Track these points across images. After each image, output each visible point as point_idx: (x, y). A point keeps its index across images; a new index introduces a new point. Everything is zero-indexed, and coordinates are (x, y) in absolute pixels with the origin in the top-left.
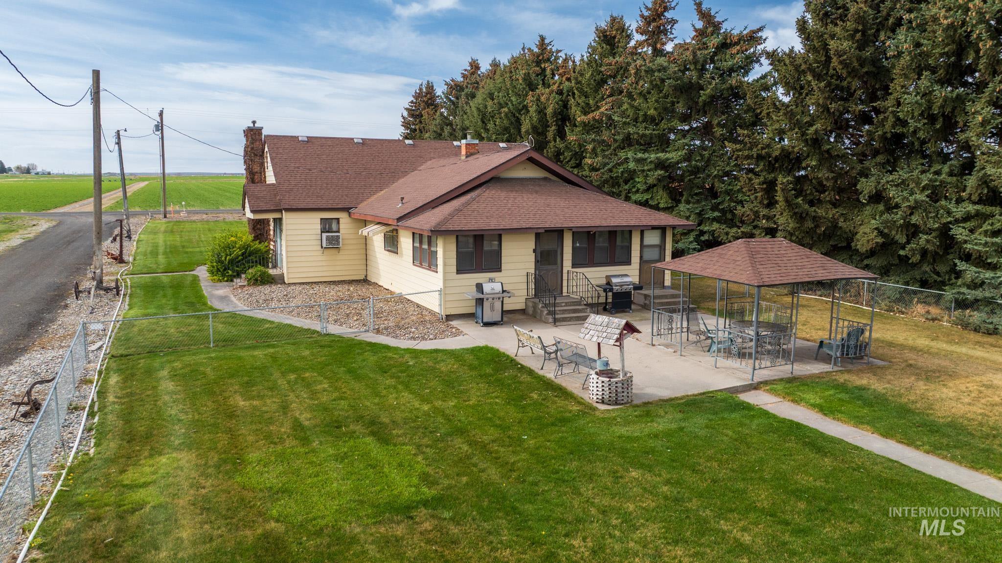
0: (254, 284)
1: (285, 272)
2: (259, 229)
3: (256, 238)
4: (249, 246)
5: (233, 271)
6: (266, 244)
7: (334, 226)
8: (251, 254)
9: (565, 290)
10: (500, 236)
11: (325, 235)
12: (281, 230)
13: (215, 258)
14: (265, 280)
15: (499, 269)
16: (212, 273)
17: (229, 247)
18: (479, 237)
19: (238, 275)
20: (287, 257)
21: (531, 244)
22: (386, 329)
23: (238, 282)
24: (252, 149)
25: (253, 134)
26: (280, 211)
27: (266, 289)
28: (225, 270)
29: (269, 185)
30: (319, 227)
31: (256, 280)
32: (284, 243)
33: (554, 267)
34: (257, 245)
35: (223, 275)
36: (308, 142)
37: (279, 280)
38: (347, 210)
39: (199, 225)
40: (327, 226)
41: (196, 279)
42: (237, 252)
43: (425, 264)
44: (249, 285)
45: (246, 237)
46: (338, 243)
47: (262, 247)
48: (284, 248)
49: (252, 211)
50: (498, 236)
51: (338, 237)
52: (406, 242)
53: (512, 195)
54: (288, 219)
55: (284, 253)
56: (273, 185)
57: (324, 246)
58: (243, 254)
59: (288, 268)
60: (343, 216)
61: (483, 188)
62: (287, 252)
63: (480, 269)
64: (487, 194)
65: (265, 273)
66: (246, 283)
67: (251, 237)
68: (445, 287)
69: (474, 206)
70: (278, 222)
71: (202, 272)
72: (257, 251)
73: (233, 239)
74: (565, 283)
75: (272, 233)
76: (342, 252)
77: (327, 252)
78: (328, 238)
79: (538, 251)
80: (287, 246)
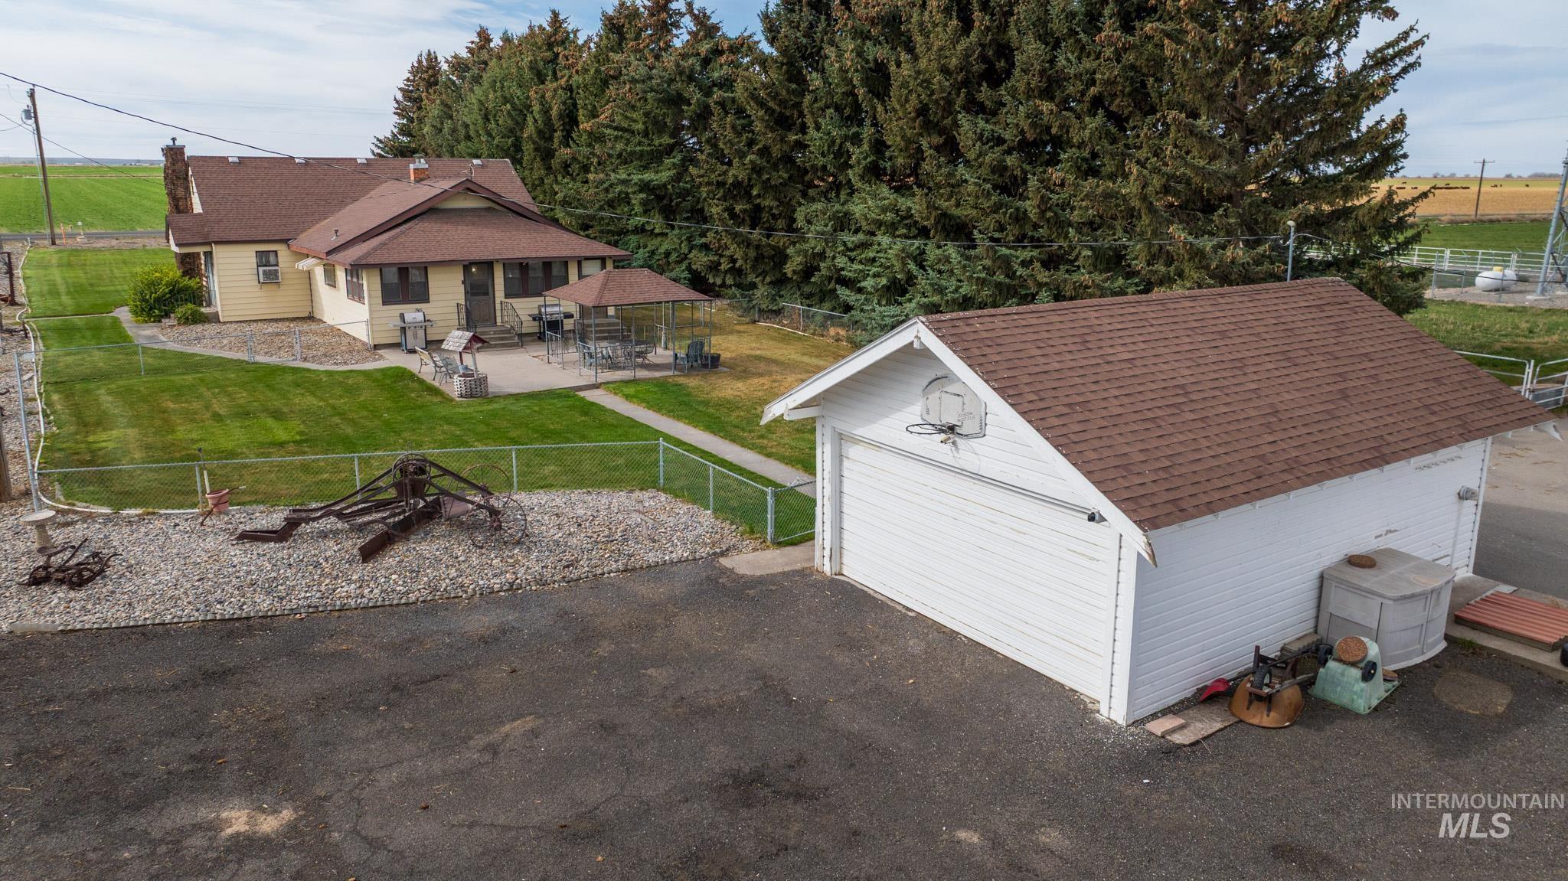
0: (185, 323)
1: (219, 309)
2: (189, 265)
3: (185, 274)
4: (177, 282)
5: (160, 310)
6: (197, 280)
7: (272, 259)
8: (180, 291)
9: (499, 320)
10: (426, 268)
11: (261, 269)
12: (212, 265)
13: (138, 297)
14: (197, 319)
15: (427, 300)
16: (135, 313)
17: (153, 284)
18: (403, 270)
19: (167, 315)
20: (220, 294)
21: (459, 276)
22: (313, 357)
23: (166, 322)
24: (174, 171)
25: (174, 153)
26: (209, 244)
27: (199, 328)
28: (150, 309)
29: (197, 215)
30: (254, 260)
31: (187, 319)
32: (215, 278)
33: (486, 297)
34: (186, 281)
35: (149, 315)
36: (240, 163)
37: (214, 319)
38: (285, 241)
39: (108, 256)
40: (263, 259)
41: (116, 322)
42: (163, 289)
43: (356, 298)
44: (179, 324)
45: (174, 272)
46: (277, 278)
47: (193, 283)
48: (216, 284)
49: (177, 245)
50: (424, 268)
51: (276, 271)
52: (341, 276)
53: (446, 227)
54: (219, 252)
55: (217, 289)
56: (200, 214)
57: (262, 280)
58: (170, 292)
59: (222, 305)
60: (281, 249)
61: (416, 221)
62: (220, 288)
63: (406, 300)
64: (416, 226)
65: (196, 311)
66: (176, 322)
67: (179, 273)
68: (371, 318)
69: (401, 240)
70: (209, 255)
71: (124, 314)
72: (187, 288)
73: (157, 275)
74: (498, 314)
75: (203, 267)
76: (282, 288)
77: (265, 287)
78: (265, 272)
79: (468, 282)
80: (219, 282)
